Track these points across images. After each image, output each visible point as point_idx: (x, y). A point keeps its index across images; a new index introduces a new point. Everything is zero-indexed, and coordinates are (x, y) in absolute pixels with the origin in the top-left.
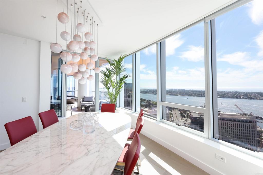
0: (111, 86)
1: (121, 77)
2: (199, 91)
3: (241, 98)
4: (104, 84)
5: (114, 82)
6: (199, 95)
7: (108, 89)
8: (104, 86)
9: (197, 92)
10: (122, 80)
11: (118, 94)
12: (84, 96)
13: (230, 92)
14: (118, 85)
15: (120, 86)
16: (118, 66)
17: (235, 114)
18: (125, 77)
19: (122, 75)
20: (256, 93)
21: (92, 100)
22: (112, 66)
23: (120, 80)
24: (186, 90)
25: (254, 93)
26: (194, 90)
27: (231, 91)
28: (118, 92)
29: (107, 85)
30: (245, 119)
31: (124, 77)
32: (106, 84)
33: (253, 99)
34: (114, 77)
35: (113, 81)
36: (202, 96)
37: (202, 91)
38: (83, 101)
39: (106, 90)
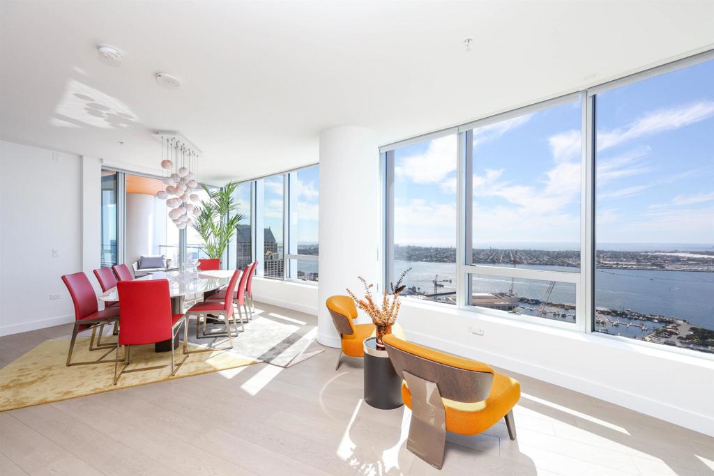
0: (212, 234)
1: (230, 218)
2: (427, 249)
3: (499, 263)
4: (197, 229)
5: (217, 227)
6: (426, 257)
7: (206, 238)
8: (197, 231)
9: (423, 252)
10: (232, 224)
11: (224, 246)
12: (142, 257)
13: (483, 250)
14: (224, 231)
15: (229, 233)
16: (224, 201)
17: (487, 294)
18: (238, 218)
19: (233, 214)
20: (524, 251)
21: (163, 265)
22: (213, 200)
23: (228, 224)
24: (400, 246)
25: (520, 251)
26: (417, 246)
27: (485, 248)
28: (224, 244)
29: (204, 231)
30: (502, 303)
31: (235, 218)
32: (202, 230)
33: (519, 263)
34: (216, 219)
35: (216, 225)
36: (432, 261)
37: (433, 249)
38: (139, 268)
39: (203, 241)
